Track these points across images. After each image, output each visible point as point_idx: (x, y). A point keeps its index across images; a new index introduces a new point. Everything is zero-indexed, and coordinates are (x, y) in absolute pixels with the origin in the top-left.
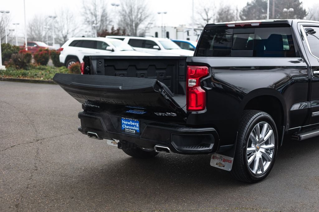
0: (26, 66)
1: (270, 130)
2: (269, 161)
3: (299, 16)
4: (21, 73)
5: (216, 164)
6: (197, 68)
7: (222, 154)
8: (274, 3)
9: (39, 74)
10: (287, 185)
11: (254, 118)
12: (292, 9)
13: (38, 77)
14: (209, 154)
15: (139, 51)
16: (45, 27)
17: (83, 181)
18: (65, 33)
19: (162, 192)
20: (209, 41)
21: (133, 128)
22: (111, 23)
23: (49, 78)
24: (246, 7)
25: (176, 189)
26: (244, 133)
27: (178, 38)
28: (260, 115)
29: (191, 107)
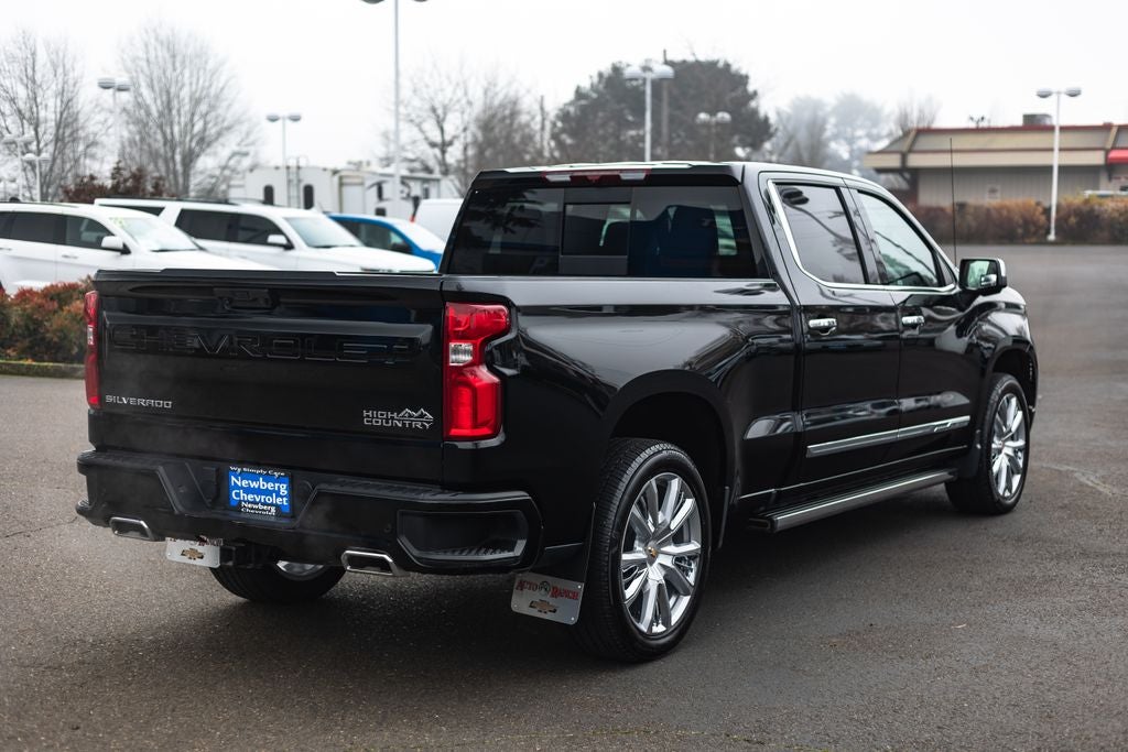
1: (687, 500)
2: (685, 595)
3: (749, 140)
5: (530, 606)
7: (549, 575)
8: (665, 95)
10: (741, 665)
11: (642, 461)
12: (724, 116)
14: (512, 573)
15: (220, 255)
17: (100, 677)
19: (364, 700)
21: (269, 500)
22: (93, 150)
24: (571, 103)
25: (408, 690)
26: (614, 509)
27: (346, 207)
28: (659, 452)
29: (456, 428)
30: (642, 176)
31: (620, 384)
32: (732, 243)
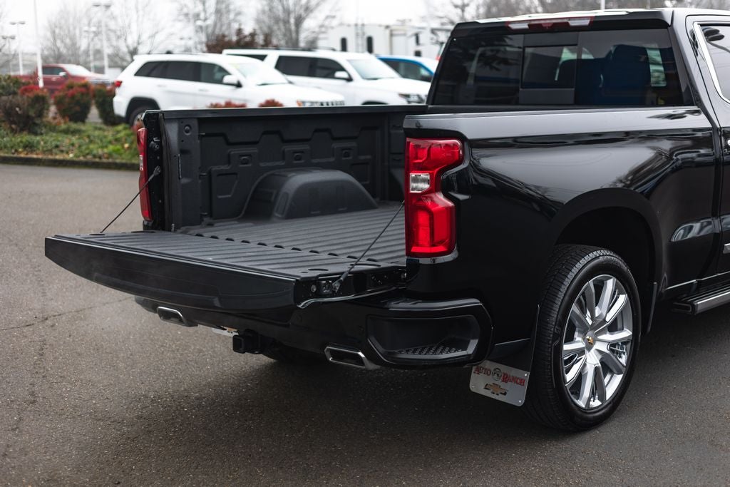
0: (35, 124)
1: (621, 296)
2: (618, 374)
4: (21, 142)
5: (486, 388)
6: (433, 144)
7: (501, 363)
9: (64, 144)
10: (666, 437)
11: (581, 266)
13: (62, 151)
14: (466, 366)
15: (303, 86)
16: (86, 28)
17: (149, 432)
18: (134, 42)
19: (348, 463)
20: (466, 64)
22: (239, 18)
23: (88, 154)
25: (384, 453)
26: (556, 308)
27: (394, 51)
28: (597, 258)
29: (417, 245)
30: (587, 22)
31: (566, 201)
32: (661, 68)
